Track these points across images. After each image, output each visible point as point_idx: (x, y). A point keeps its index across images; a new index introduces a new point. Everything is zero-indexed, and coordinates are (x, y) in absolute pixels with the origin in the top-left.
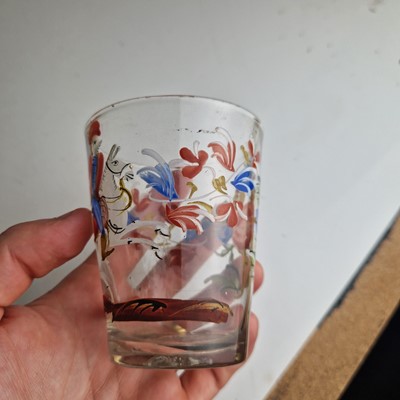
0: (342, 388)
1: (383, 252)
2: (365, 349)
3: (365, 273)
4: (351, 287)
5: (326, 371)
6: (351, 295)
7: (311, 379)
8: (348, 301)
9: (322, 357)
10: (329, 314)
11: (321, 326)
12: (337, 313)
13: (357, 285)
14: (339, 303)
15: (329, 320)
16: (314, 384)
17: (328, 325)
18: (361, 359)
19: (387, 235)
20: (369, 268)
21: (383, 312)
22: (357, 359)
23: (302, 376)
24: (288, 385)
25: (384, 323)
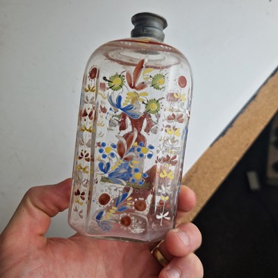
0: (223, 178)
1: (251, 107)
2: (237, 159)
3: (239, 118)
4: (231, 125)
5: (214, 169)
6: (230, 130)
7: (205, 173)
8: (228, 133)
9: (212, 162)
10: (217, 140)
11: (212, 145)
12: (222, 139)
13: (235, 124)
14: (223, 134)
15: (217, 143)
16: (207, 175)
17: (216, 146)
18: (234, 164)
19: (254, 97)
20: (242, 116)
21: (249, 140)
22: (232, 163)
23: (199, 172)
24: (191, 176)
25: (249, 145)
